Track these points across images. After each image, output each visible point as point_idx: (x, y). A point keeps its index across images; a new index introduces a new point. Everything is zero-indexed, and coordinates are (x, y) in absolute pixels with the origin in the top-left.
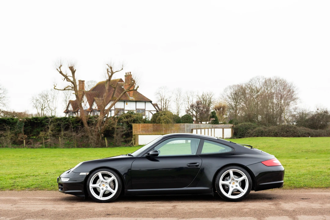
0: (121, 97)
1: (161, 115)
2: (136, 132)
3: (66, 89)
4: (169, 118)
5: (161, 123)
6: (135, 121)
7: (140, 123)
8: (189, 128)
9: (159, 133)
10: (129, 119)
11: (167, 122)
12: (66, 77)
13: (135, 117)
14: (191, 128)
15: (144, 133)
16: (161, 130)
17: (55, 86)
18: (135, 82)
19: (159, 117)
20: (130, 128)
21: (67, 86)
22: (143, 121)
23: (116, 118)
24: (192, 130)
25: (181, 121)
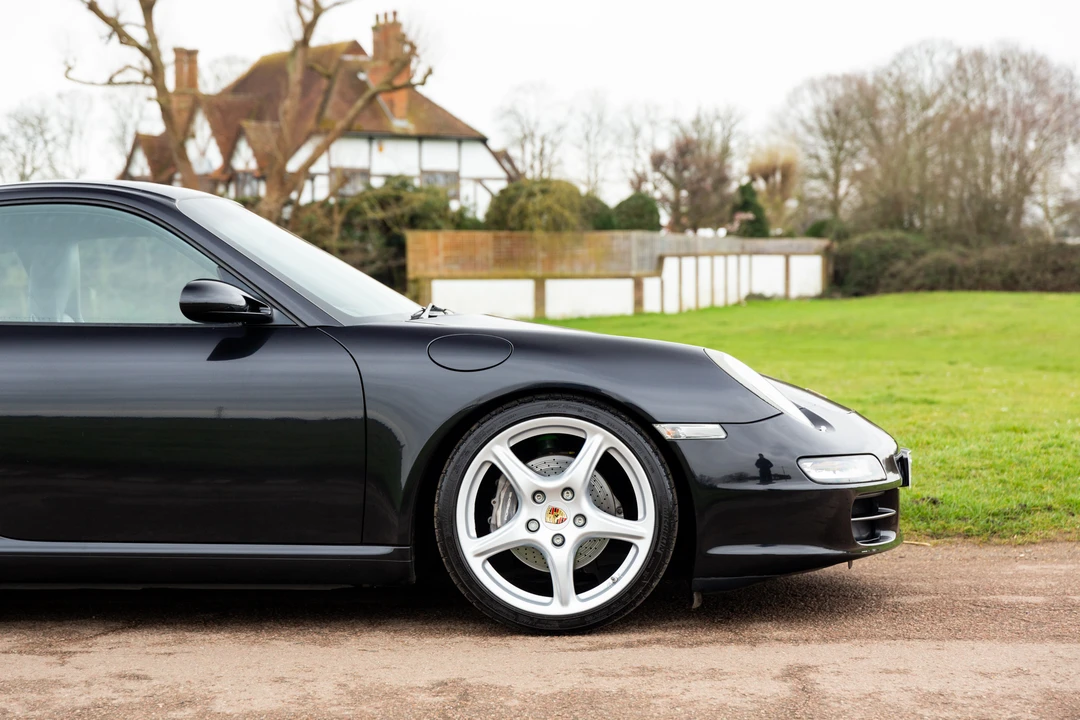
0: (357, 116)
1: (531, 195)
2: (421, 266)
3: (117, 79)
4: (563, 206)
5: (531, 229)
6: (415, 221)
7: (437, 228)
8: (647, 252)
9: (519, 272)
10: (395, 211)
11: (557, 226)
12: (116, 27)
13: (416, 202)
14: (658, 252)
15: (456, 269)
16: (529, 261)
17: (69, 68)
18: (418, 51)
19: (522, 200)
20: (393, 250)
21: (121, 66)
22: (453, 220)
23: (336, 209)
24: (661, 260)
25: (615, 220)
